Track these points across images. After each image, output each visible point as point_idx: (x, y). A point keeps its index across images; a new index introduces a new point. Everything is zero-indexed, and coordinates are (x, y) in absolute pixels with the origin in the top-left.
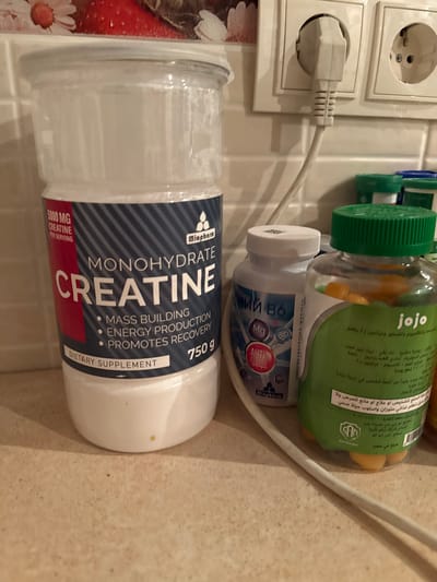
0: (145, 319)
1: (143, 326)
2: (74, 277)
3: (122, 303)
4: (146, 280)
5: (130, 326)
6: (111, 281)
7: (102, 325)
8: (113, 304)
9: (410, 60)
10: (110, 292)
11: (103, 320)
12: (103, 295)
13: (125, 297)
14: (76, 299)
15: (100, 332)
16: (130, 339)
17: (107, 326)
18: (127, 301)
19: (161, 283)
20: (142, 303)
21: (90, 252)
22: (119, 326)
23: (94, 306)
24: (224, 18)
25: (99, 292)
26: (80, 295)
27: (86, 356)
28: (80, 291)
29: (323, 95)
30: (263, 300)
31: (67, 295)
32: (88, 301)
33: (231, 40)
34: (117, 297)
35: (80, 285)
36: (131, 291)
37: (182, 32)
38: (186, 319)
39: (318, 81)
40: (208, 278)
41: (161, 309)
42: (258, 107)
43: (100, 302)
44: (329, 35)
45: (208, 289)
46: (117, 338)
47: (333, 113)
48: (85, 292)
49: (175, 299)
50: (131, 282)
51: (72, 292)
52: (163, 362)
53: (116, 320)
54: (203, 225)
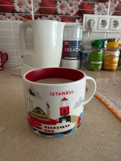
0: (75, 53)
3: (73, 51)
4: (75, 49)
9: (103, 24)
13: (73, 50)
15: (70, 54)
16: (73, 55)
19: (77, 49)
20: (75, 51)
21: (70, 46)
24: (79, 20)
25: (71, 50)
29: (91, 29)
33: (80, 22)
34: (72, 50)
39: (90, 27)
40: (80, 49)
43: (71, 51)
44: (92, 22)
45: (80, 51)
48: (69, 50)
52: (76, 58)
53: (72, 53)
54: (80, 43)
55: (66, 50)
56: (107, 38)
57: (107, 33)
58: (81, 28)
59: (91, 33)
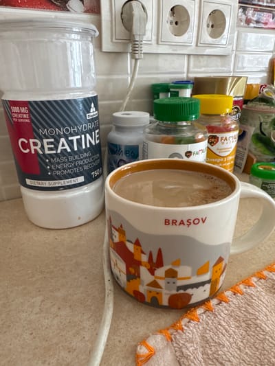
0: (71, 158)
1: (70, 162)
2: (31, 141)
3: (59, 151)
4: (70, 138)
5: (64, 162)
6: (52, 140)
7: (49, 164)
8: (54, 152)
9: (176, 23)
10: (52, 146)
11: (50, 161)
12: (48, 148)
13: (60, 148)
14: (33, 152)
15: (48, 167)
16: (64, 169)
17: (52, 164)
18: (62, 150)
19: (77, 140)
20: (69, 150)
21: (40, 126)
22: (58, 163)
23: (44, 154)
25: (46, 147)
26: (35, 150)
27: (41, 182)
28: (36, 147)
29: (137, 43)
30: (123, 149)
31: (27, 151)
32: (41, 152)
33: (87, 12)
34: (56, 148)
35: (35, 144)
36: (63, 144)
37: (59, 7)
38: (90, 157)
39: (134, 35)
40: (97, 136)
41: (78, 153)
42: (104, 49)
43: (47, 152)
45: (97, 142)
46: (58, 169)
47: (143, 52)
48: (38, 148)
49: (84, 147)
50: (63, 140)
51: (30, 149)
52: (81, 179)
53: (56, 160)
54: (93, 109)
55: (26, 146)
56: (192, 76)
57: (189, 55)
58: (85, 33)
59: (136, 60)
